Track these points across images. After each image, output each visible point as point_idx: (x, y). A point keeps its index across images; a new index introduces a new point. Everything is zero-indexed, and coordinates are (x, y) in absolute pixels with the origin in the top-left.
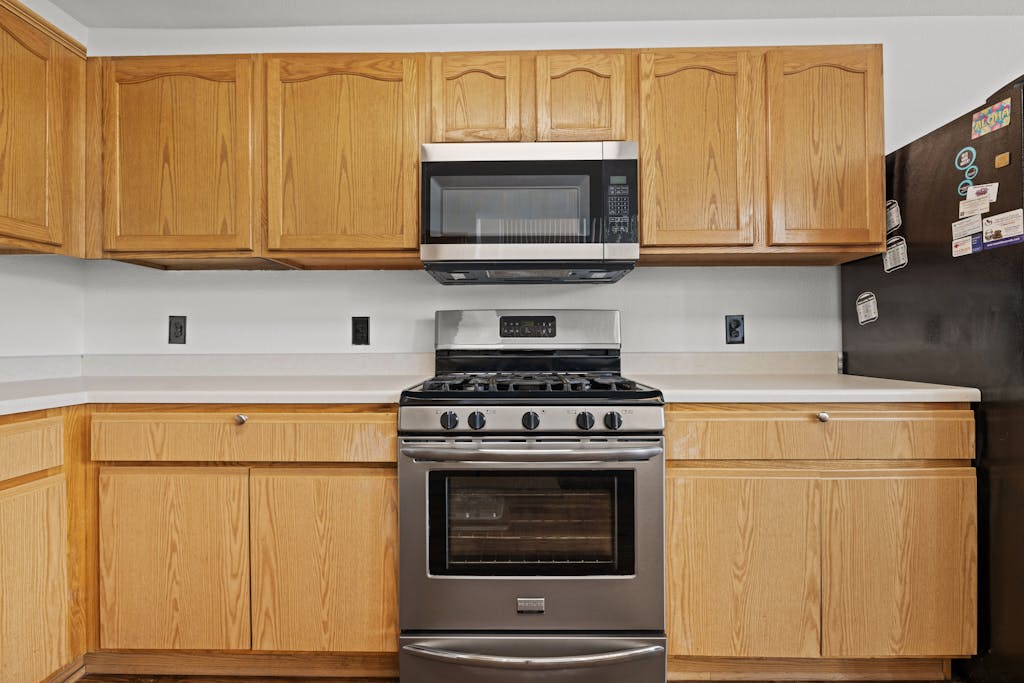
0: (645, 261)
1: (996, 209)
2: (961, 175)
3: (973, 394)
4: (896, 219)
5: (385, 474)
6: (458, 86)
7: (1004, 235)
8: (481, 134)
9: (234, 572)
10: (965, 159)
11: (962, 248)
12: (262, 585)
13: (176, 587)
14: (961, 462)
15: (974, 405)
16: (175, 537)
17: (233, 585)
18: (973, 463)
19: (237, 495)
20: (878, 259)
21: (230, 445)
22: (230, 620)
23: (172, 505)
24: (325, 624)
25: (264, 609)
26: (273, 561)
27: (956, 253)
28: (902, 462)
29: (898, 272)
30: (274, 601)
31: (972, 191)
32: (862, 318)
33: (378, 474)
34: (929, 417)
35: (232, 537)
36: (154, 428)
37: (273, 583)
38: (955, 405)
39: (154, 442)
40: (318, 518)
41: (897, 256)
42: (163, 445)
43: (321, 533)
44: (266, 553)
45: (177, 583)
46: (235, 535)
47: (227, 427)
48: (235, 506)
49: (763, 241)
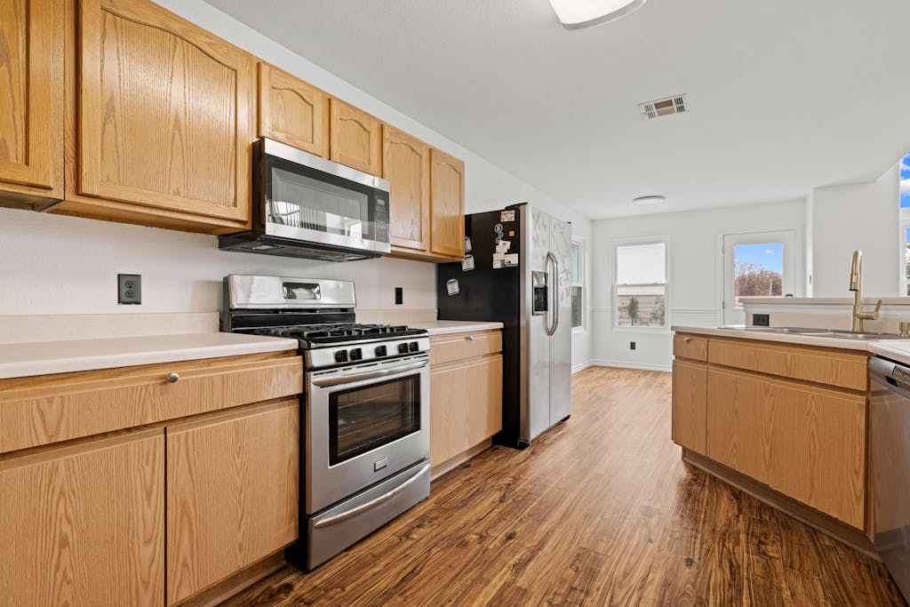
0: (393, 255)
1: (509, 252)
2: (497, 235)
3: (500, 325)
4: (469, 247)
5: (289, 405)
6: (280, 97)
7: (512, 262)
8: (298, 142)
9: (148, 537)
10: (498, 229)
11: (497, 265)
12: (180, 539)
13: (67, 589)
14: (498, 353)
15: (501, 329)
16: (66, 529)
17: (146, 552)
18: (501, 353)
19: (151, 458)
20: (460, 264)
21: (153, 406)
22: (142, 590)
23: (62, 493)
24: (240, 545)
25: (181, 561)
26: (192, 509)
27: (495, 267)
28: (487, 356)
29: (469, 272)
30: (192, 547)
31: (501, 242)
32: (450, 292)
33: (284, 406)
34: (485, 337)
35: (146, 503)
36: (45, 405)
37: (191, 531)
38: (496, 330)
39: (44, 422)
40: (236, 456)
41: (469, 264)
42: (59, 422)
43: (239, 466)
44: (184, 505)
45: (68, 583)
46: (149, 499)
47: (151, 389)
48: (148, 469)
49: (428, 250)
